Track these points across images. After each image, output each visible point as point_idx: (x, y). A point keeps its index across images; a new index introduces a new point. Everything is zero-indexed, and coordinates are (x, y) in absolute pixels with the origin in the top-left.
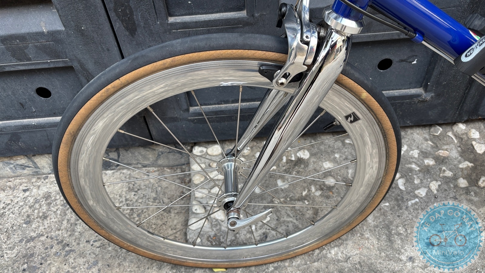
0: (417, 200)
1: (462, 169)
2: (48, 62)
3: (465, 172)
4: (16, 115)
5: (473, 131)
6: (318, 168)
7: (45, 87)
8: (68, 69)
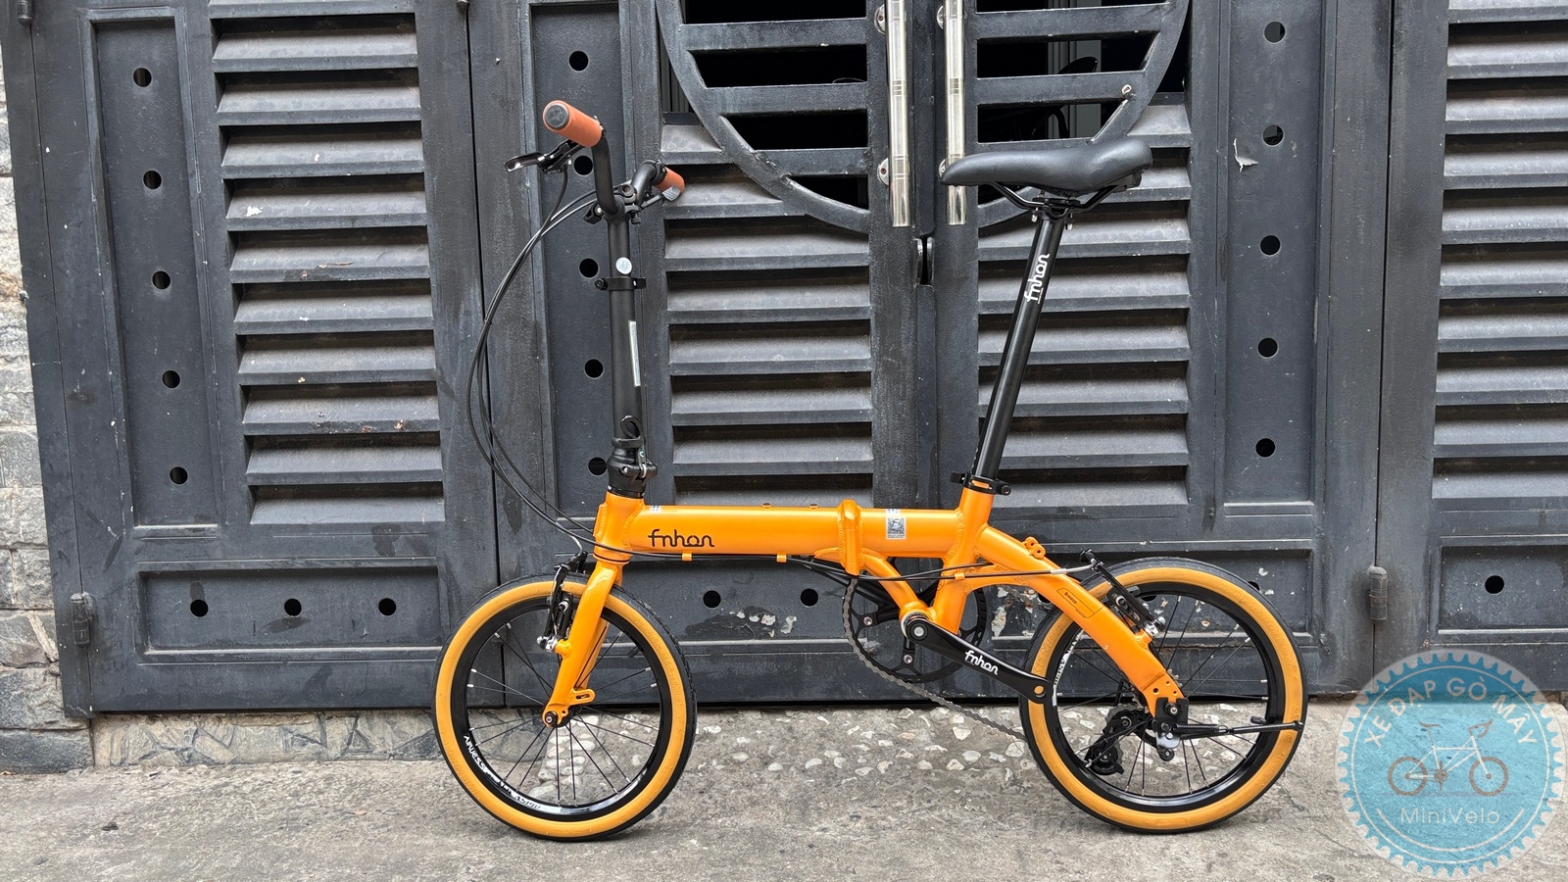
0: (855, 778)
1: (928, 752)
2: (414, 560)
3: (932, 755)
4: (339, 639)
5: (956, 716)
6: (728, 743)
7: (392, 597)
8: (431, 572)
